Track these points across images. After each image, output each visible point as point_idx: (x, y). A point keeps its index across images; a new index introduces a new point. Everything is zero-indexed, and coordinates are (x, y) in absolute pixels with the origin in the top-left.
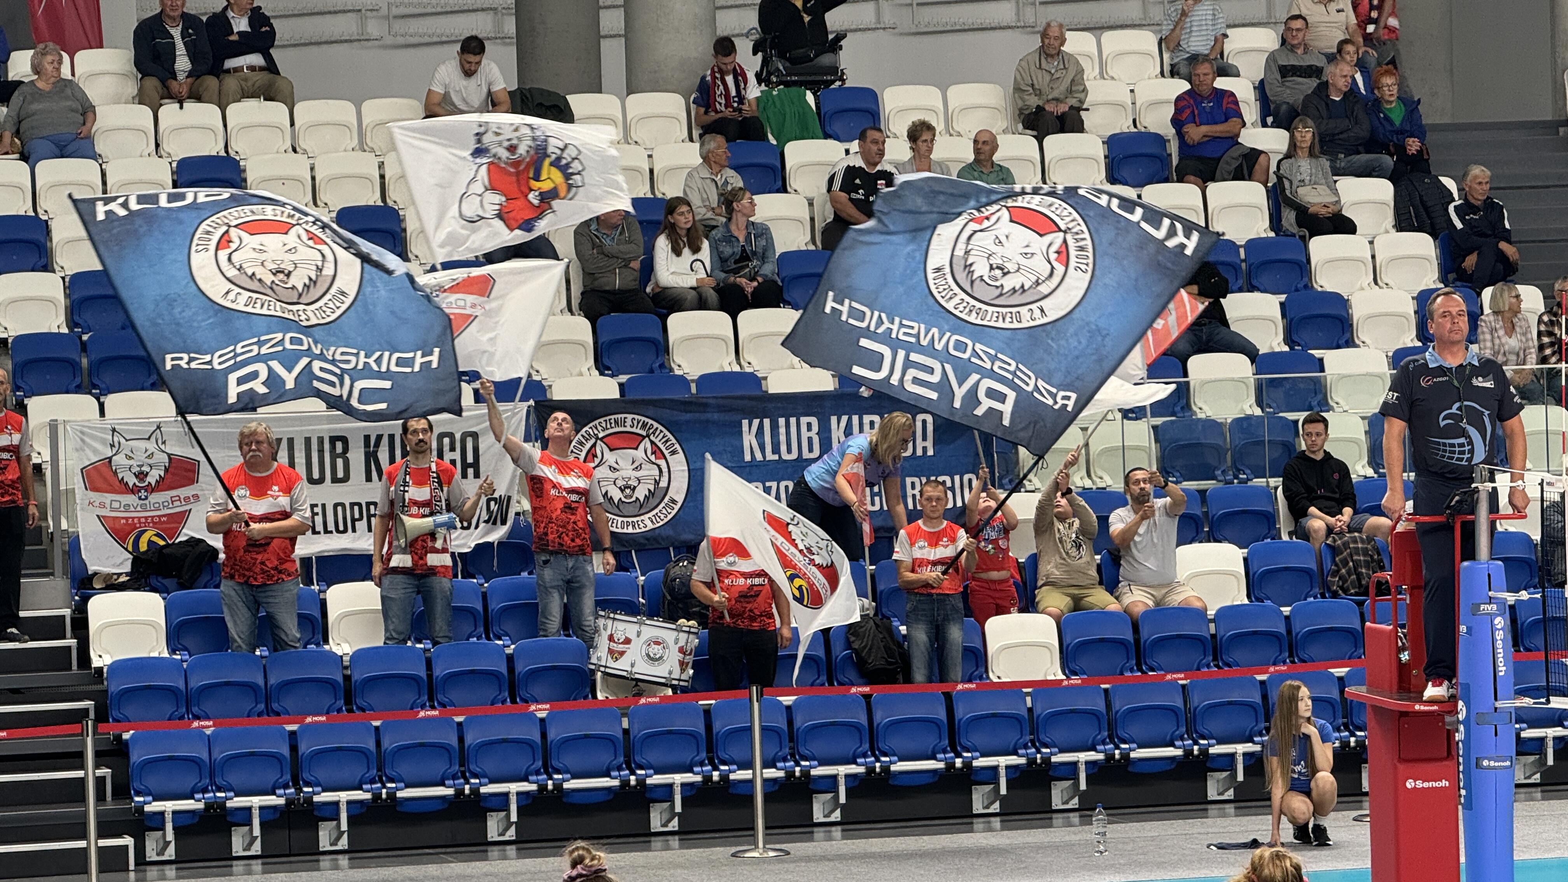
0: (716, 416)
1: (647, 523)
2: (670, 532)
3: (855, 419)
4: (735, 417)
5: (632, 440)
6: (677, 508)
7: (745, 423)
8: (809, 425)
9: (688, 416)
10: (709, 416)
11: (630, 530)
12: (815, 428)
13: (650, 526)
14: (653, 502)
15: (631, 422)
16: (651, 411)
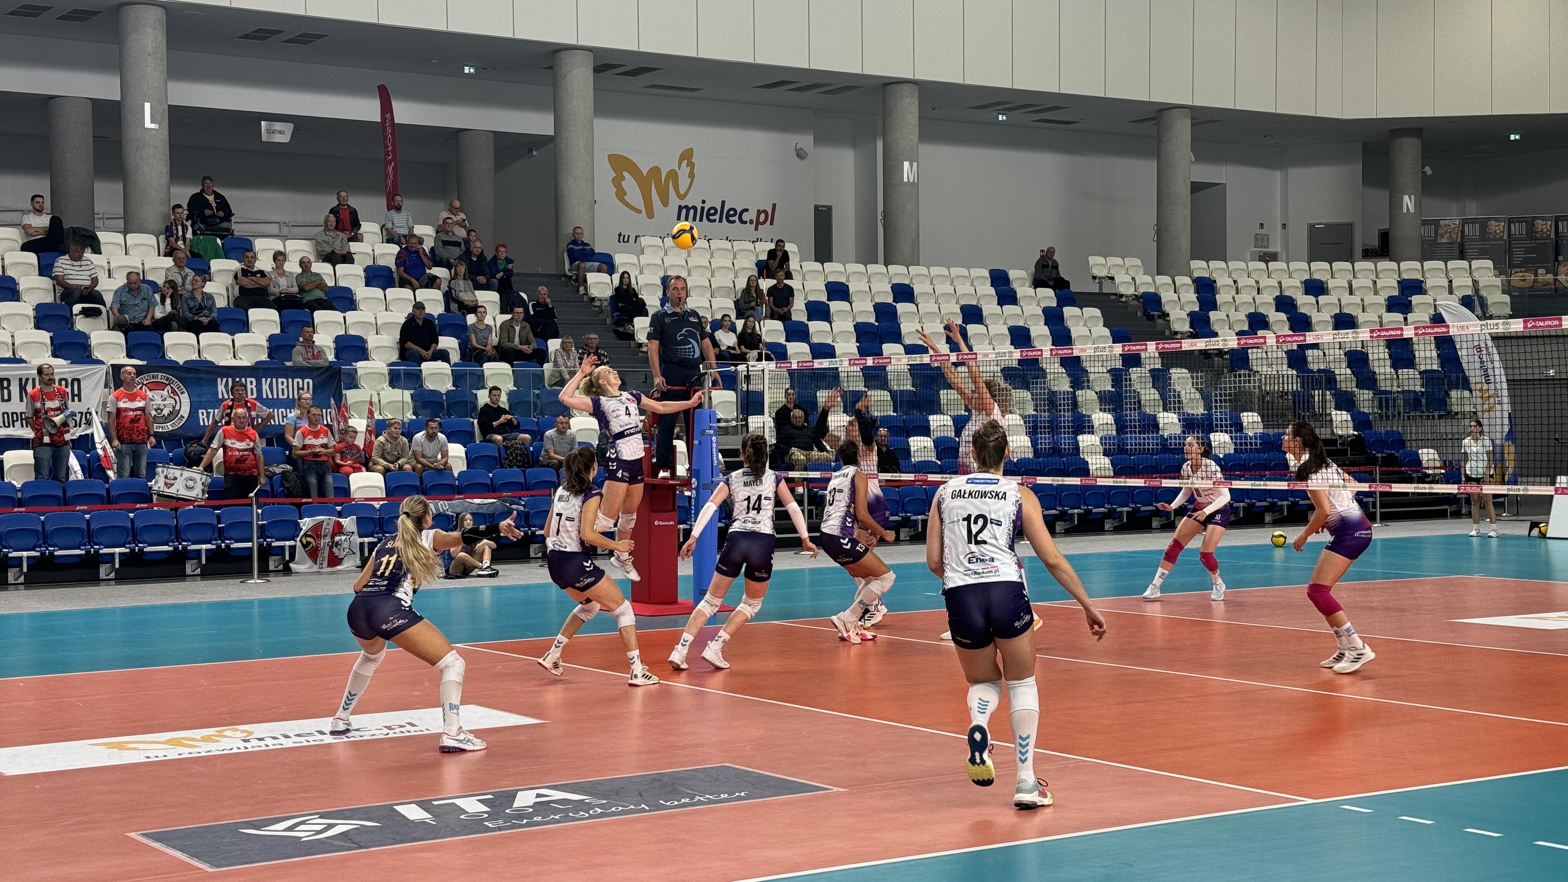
0: (204, 376)
1: (169, 427)
2: (181, 432)
3: (274, 380)
4: (215, 377)
5: (161, 386)
6: (184, 420)
7: (219, 380)
8: (251, 382)
9: (190, 375)
10: (201, 375)
11: (161, 430)
12: (254, 383)
13: (171, 428)
14: (172, 417)
15: (160, 377)
16: (171, 372)
